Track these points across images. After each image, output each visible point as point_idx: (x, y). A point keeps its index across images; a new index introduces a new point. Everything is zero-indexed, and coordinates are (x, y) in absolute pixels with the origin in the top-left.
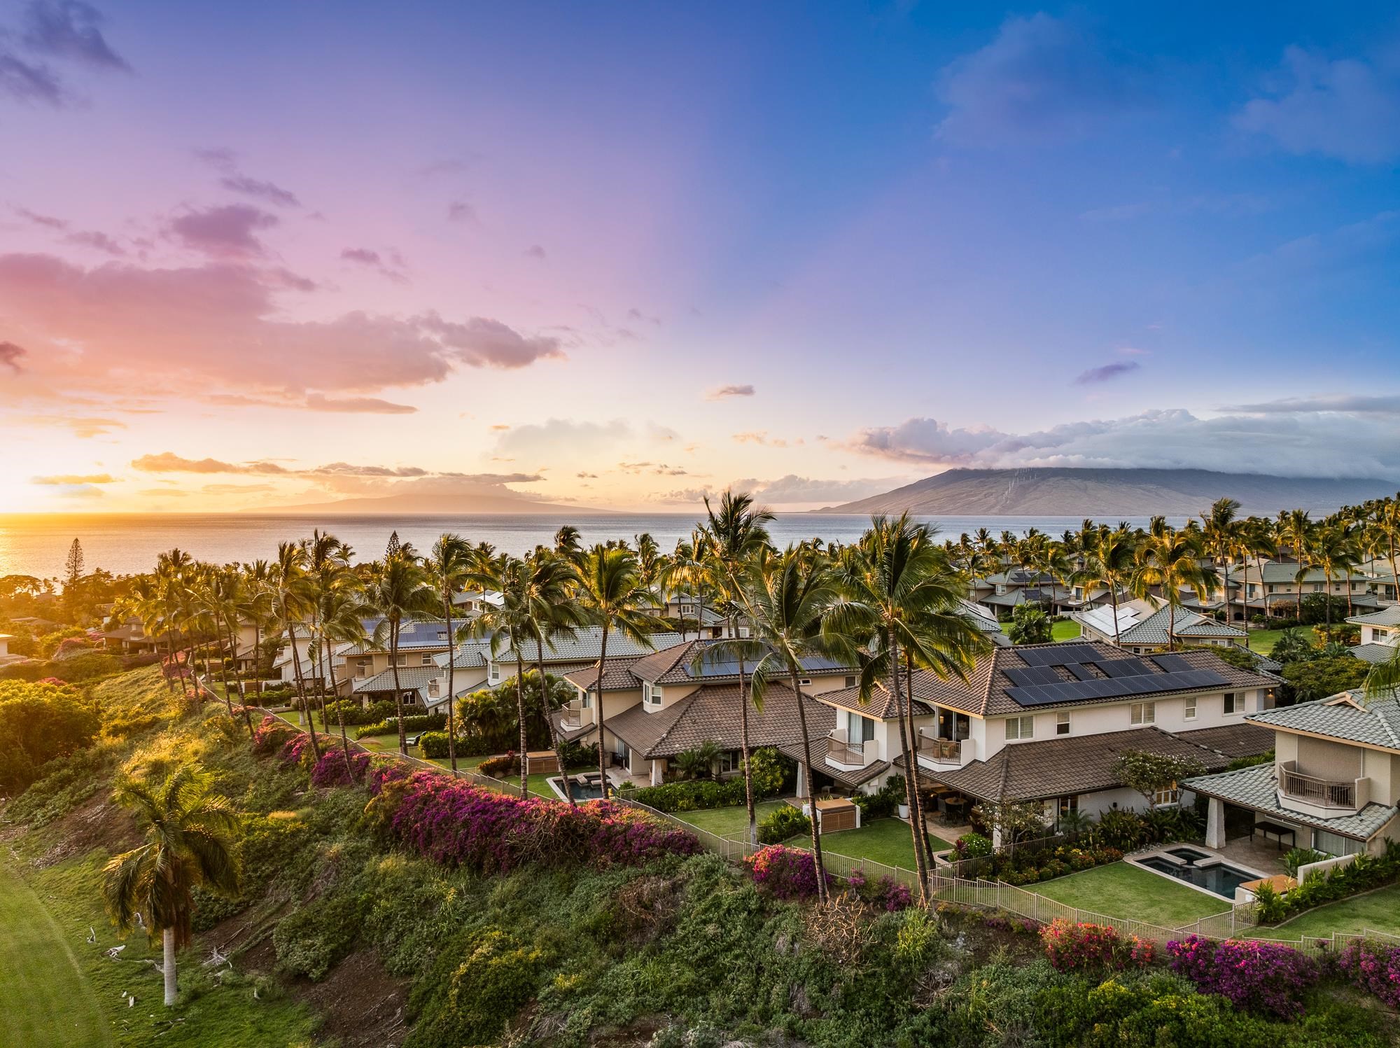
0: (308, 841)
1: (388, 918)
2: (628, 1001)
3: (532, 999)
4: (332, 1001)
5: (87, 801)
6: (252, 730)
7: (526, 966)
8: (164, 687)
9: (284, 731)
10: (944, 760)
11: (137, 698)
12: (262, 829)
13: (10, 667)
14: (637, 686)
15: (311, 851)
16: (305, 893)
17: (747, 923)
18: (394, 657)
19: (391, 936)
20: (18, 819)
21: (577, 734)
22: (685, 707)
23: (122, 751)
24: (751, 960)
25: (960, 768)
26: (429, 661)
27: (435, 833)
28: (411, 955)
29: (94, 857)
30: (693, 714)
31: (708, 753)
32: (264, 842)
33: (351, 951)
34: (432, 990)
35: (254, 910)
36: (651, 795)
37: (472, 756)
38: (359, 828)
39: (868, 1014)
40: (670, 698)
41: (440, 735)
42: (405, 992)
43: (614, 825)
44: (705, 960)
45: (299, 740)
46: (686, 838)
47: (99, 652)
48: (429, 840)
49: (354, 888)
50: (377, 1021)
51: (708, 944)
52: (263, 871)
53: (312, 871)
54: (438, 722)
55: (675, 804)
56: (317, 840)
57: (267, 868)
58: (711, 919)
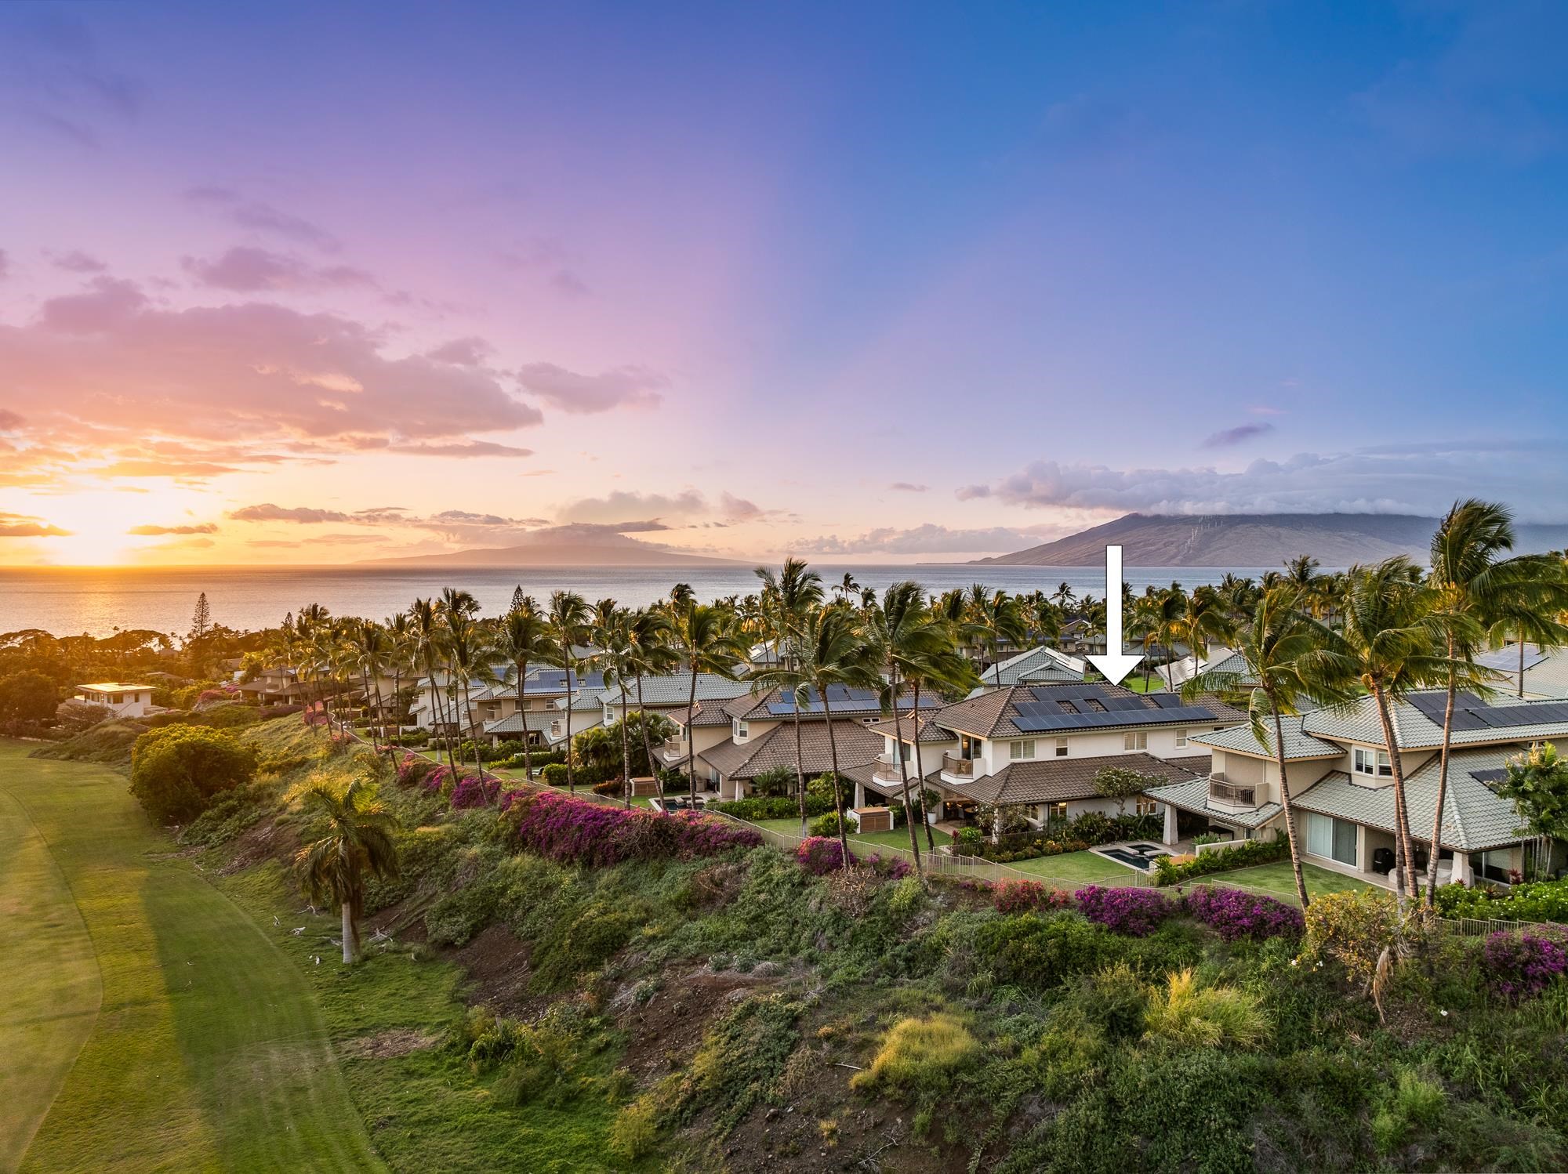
0: (450, 848)
1: (518, 899)
2: (695, 944)
3: (625, 945)
4: (474, 959)
5: (256, 823)
6: (395, 764)
7: (622, 923)
8: (308, 732)
9: (424, 765)
10: (960, 776)
11: (283, 742)
12: (412, 839)
13: (157, 716)
14: (728, 724)
15: (453, 855)
16: (449, 886)
17: (790, 893)
18: (521, 702)
19: (519, 912)
20: (194, 841)
21: (676, 763)
22: (767, 739)
23: (277, 786)
24: (791, 916)
25: (972, 781)
26: (552, 706)
27: (555, 836)
28: (535, 924)
29: (269, 866)
30: (773, 745)
31: (780, 776)
32: (414, 848)
33: (487, 926)
34: (551, 946)
35: (407, 901)
36: (731, 807)
37: (588, 783)
38: (492, 837)
39: (865, 947)
40: (755, 732)
41: (561, 766)
42: (530, 951)
43: (696, 826)
44: (755, 919)
45: (439, 771)
46: (751, 835)
47: (237, 704)
48: (551, 843)
49: (489, 881)
50: (508, 970)
51: (759, 907)
52: (414, 872)
53: (454, 869)
54: (560, 757)
55: (750, 814)
56: (458, 847)
57: (417, 869)
58: (763, 890)
